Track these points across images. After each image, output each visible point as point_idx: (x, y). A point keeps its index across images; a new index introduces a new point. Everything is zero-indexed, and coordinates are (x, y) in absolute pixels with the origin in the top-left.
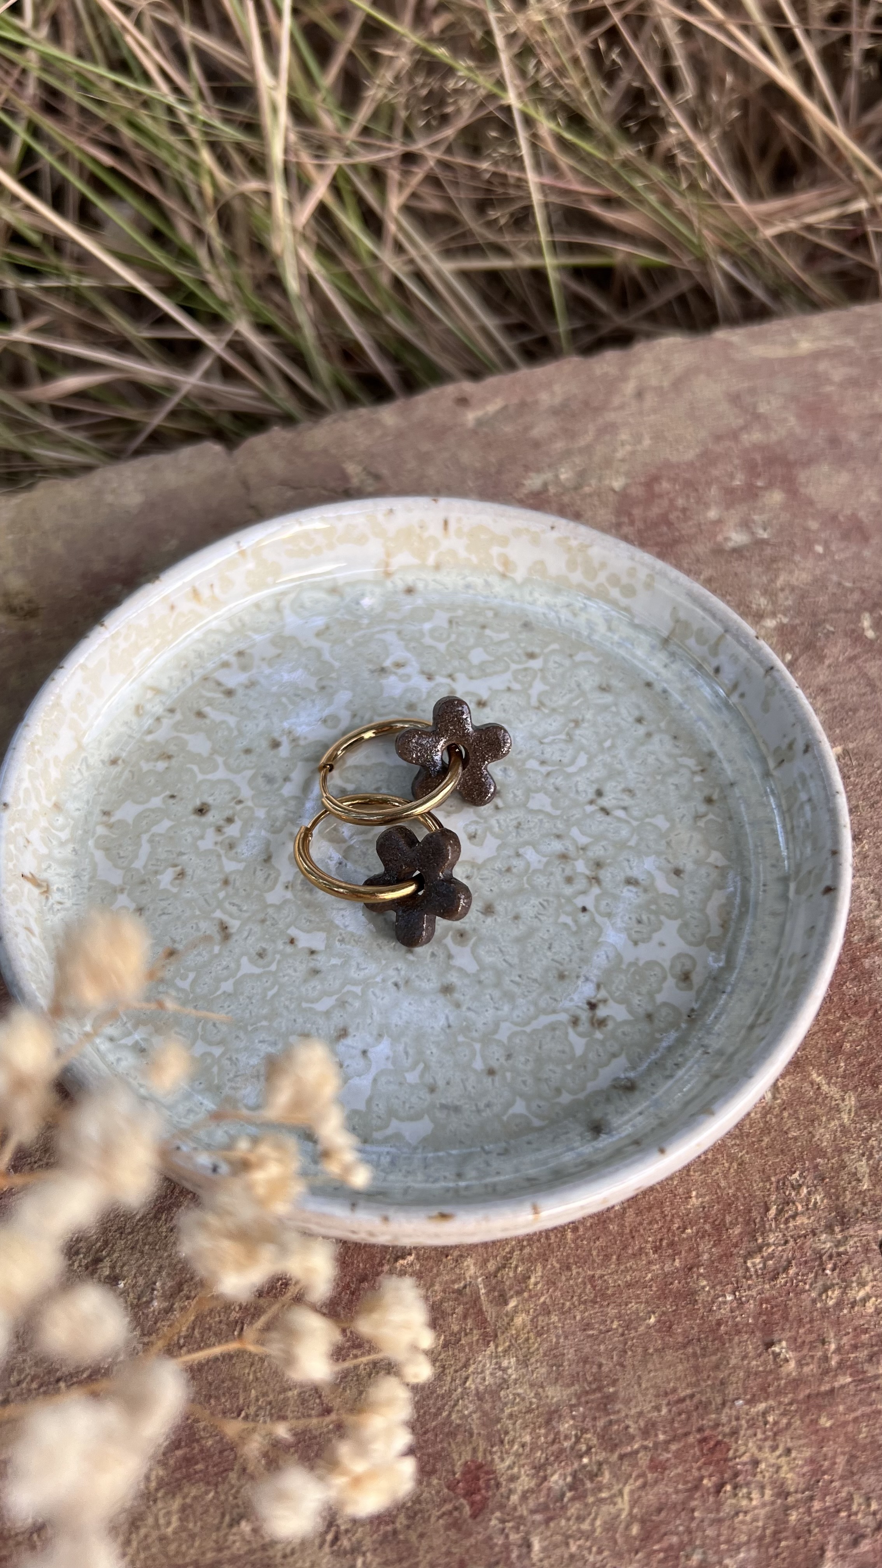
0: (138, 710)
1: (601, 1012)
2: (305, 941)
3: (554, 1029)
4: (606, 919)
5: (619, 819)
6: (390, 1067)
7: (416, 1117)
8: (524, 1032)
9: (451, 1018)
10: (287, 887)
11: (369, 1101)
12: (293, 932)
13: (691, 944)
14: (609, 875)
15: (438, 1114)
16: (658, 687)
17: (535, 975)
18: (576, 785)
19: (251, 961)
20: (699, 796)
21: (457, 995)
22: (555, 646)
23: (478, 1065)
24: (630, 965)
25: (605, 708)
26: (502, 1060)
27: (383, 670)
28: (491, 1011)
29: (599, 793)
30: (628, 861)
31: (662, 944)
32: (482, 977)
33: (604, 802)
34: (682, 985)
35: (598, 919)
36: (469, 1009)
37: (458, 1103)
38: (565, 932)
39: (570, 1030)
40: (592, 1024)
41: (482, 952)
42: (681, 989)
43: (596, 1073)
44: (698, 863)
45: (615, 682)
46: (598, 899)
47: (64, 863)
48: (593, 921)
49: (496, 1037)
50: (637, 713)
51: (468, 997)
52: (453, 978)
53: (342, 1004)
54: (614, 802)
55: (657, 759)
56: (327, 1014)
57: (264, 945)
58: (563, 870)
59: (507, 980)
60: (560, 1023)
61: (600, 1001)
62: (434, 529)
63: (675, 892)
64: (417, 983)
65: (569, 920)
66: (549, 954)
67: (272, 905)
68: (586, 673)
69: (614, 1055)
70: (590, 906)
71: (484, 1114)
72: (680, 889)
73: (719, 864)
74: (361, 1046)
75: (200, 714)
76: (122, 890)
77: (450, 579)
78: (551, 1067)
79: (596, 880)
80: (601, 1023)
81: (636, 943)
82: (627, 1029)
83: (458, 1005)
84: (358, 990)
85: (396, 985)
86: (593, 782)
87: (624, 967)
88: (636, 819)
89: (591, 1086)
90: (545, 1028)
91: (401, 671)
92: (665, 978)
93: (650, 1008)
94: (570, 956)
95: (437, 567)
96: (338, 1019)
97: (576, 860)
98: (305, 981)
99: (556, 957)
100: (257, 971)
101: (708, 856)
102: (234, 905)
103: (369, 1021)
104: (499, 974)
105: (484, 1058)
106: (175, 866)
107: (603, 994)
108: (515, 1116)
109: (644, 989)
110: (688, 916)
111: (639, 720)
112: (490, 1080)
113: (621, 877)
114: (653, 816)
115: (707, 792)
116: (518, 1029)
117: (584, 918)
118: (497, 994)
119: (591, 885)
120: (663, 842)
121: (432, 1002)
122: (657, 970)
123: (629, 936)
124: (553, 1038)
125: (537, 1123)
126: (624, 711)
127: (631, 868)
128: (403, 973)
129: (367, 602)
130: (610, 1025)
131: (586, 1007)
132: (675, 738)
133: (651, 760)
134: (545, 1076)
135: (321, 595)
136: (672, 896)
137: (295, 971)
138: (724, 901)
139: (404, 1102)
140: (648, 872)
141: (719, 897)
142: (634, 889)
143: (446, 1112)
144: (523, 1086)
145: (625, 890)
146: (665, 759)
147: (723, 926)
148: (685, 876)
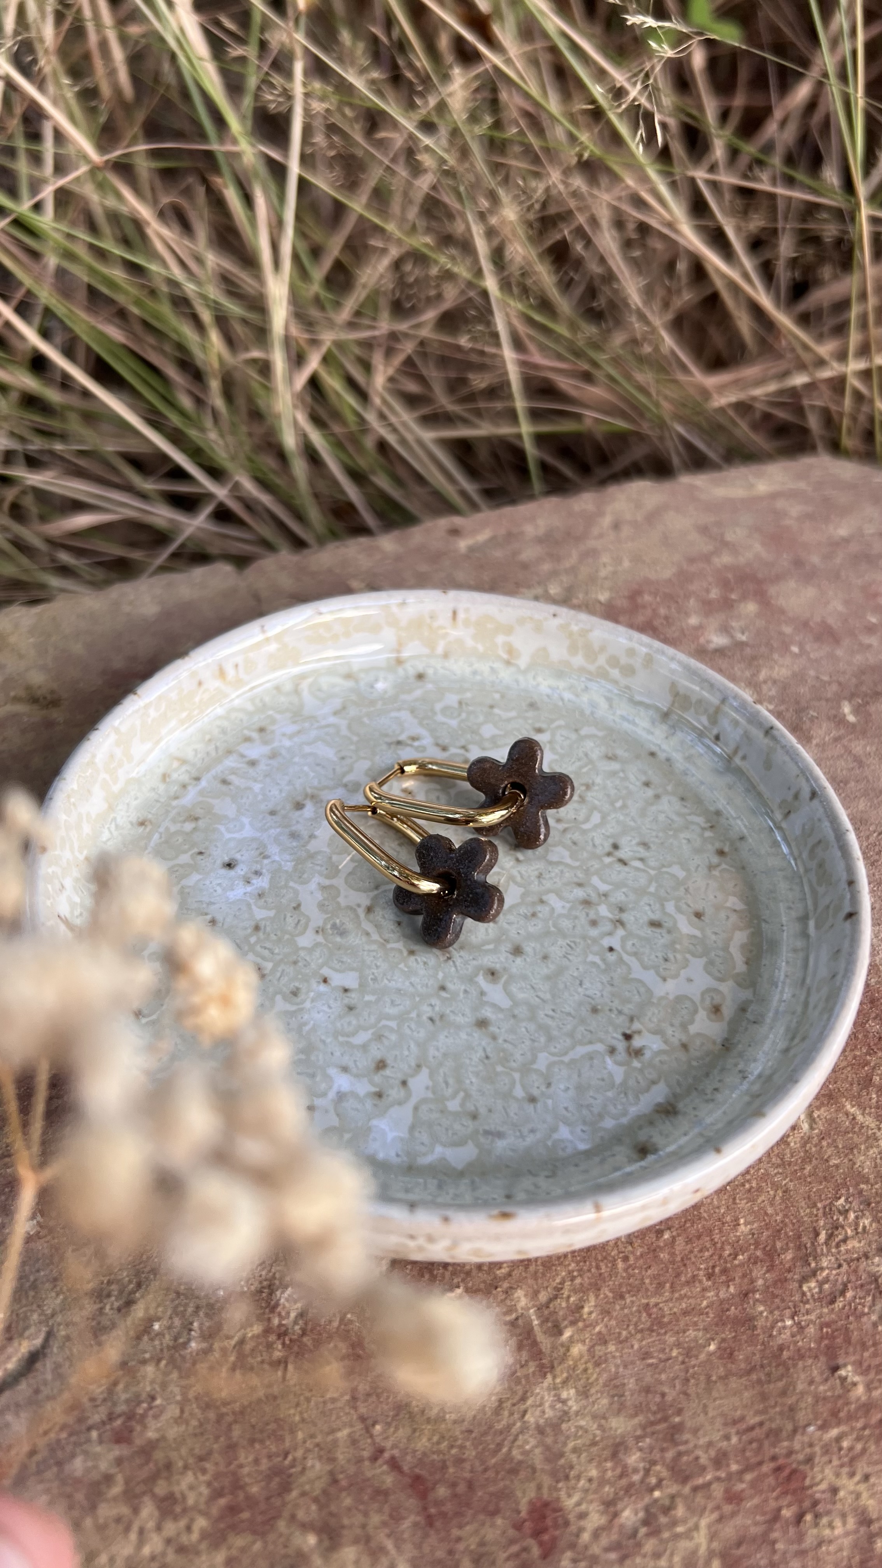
0: (165, 777)
1: (637, 1042)
2: (338, 979)
4: (633, 959)
5: (637, 869)
6: (430, 1095)
7: (461, 1143)
8: (562, 1062)
9: (488, 1050)
10: (317, 932)
11: (412, 1128)
12: (326, 971)
14: (632, 918)
15: (482, 1140)
16: (662, 756)
17: (568, 1009)
18: (592, 840)
19: (285, 998)
21: (493, 1029)
22: (561, 722)
23: (519, 1092)
25: (614, 774)
26: (543, 1088)
27: (399, 743)
28: (528, 1043)
29: (616, 847)
30: (650, 905)
31: (690, 980)
32: (516, 1012)
33: (621, 854)
34: (713, 1017)
35: (625, 957)
36: (505, 1041)
37: (501, 1129)
38: (594, 970)
39: (609, 1061)
40: (630, 1054)
41: (514, 988)
43: (637, 1100)
45: (620, 752)
46: (623, 940)
48: (621, 960)
49: (535, 1066)
50: (644, 778)
51: (503, 1030)
52: (487, 1013)
54: (631, 854)
55: (667, 817)
56: (364, 1047)
57: (297, 984)
58: (587, 915)
59: (541, 1014)
60: (597, 1052)
61: (635, 1032)
63: (698, 933)
64: (452, 1017)
65: (597, 959)
66: (580, 990)
67: (303, 948)
68: (592, 744)
69: (654, 1082)
70: (617, 946)
71: (528, 1140)
72: (702, 930)
73: (737, 908)
74: (400, 1076)
75: (225, 782)
77: (459, 667)
78: (591, 1094)
79: (621, 922)
80: (638, 1053)
81: (665, 980)
82: (665, 1058)
83: (494, 1038)
84: (393, 1024)
85: (431, 1019)
86: (608, 837)
88: (653, 869)
89: (634, 1110)
90: (582, 1057)
91: (416, 744)
92: (696, 1011)
93: (684, 1039)
94: (601, 991)
95: (446, 656)
96: (376, 1052)
97: (598, 905)
98: (340, 1017)
99: (588, 993)
100: (291, 1008)
102: (265, 948)
103: (406, 1053)
104: (533, 1009)
105: (524, 1087)
107: (636, 1026)
108: (559, 1141)
110: (713, 954)
111: (647, 784)
112: (532, 1106)
113: (645, 919)
114: (670, 866)
115: (718, 845)
116: (556, 1059)
117: (611, 957)
118: (532, 1027)
119: (616, 927)
120: (682, 889)
121: (468, 1034)
122: (688, 1004)
123: (658, 973)
124: (591, 1066)
125: (582, 1146)
126: (632, 778)
127: (653, 912)
128: (437, 1009)
129: (380, 686)
130: (648, 1054)
131: (621, 1037)
132: (682, 799)
133: (662, 817)
135: (337, 680)
136: (695, 937)
137: (330, 1007)
138: (745, 940)
139: (447, 1130)
140: (670, 915)
141: (740, 937)
142: (658, 930)
143: (490, 1137)
144: (565, 1112)
145: (649, 931)
146: (675, 817)
147: (747, 963)
148: (706, 918)
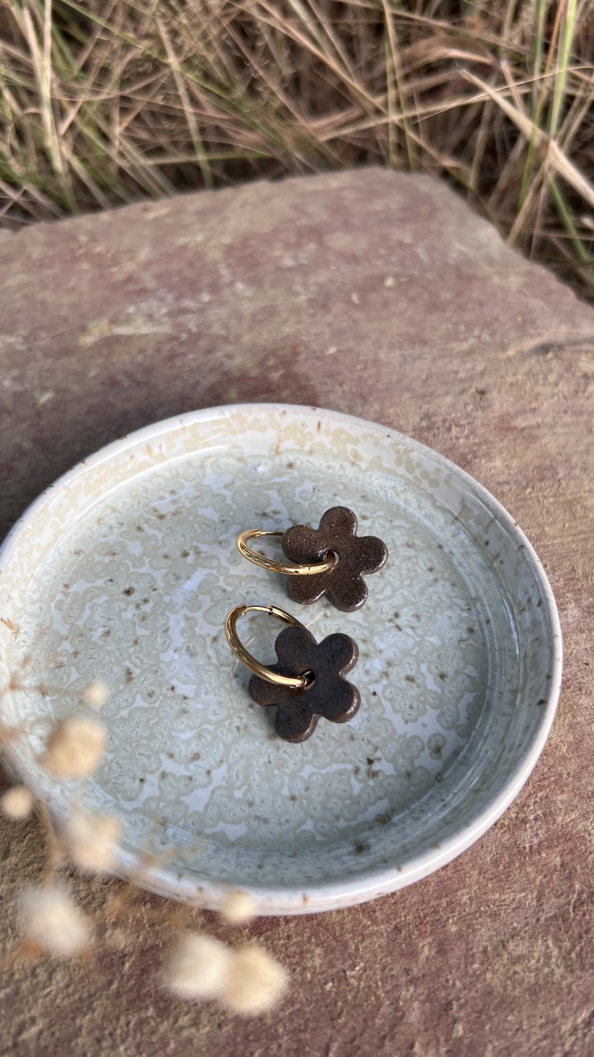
0: (99, 521)
1: (376, 767)
2: (181, 689)
3: (341, 774)
5: (408, 635)
6: (224, 784)
7: (236, 822)
10: (176, 651)
11: (207, 806)
12: (175, 682)
13: (444, 728)
14: (395, 672)
18: (381, 608)
20: (465, 626)
22: (381, 513)
24: (401, 736)
25: (409, 558)
26: (302, 791)
27: (264, 514)
30: (410, 664)
31: (424, 725)
33: (398, 622)
34: (434, 755)
35: (383, 701)
37: (267, 817)
40: (368, 774)
42: (433, 758)
43: (365, 809)
44: (457, 673)
46: (385, 688)
47: (31, 615)
48: (379, 703)
49: (301, 774)
50: (429, 565)
53: (200, 736)
54: (406, 622)
55: (439, 597)
57: (153, 688)
58: (364, 665)
61: (376, 759)
62: (311, 428)
63: (439, 690)
64: (253, 729)
65: (363, 700)
67: (164, 662)
68: (399, 533)
69: (380, 798)
70: (379, 693)
71: (283, 827)
72: (443, 689)
73: (472, 675)
75: (139, 529)
76: (66, 639)
77: (318, 462)
78: (335, 800)
79: (386, 674)
80: (374, 774)
83: (278, 748)
84: (211, 728)
85: (238, 728)
86: (393, 607)
87: (396, 737)
88: (419, 636)
89: (361, 818)
91: (276, 517)
92: (423, 749)
93: (410, 769)
94: (360, 725)
95: (311, 453)
97: (374, 659)
100: (145, 705)
101: (465, 668)
102: (138, 658)
105: (290, 788)
106: (104, 627)
108: (304, 831)
109: (408, 755)
110: (445, 707)
111: (431, 570)
112: (292, 802)
113: (403, 675)
115: (470, 624)
117: (373, 700)
118: (306, 744)
119: (382, 677)
122: (418, 743)
125: (319, 838)
126: (421, 563)
127: (411, 669)
129: (261, 469)
130: (380, 777)
132: (453, 585)
133: (435, 597)
134: (330, 806)
135: (232, 461)
136: (436, 693)
138: (471, 700)
139: (230, 811)
140: (422, 674)
141: (468, 698)
142: (411, 684)
143: (257, 821)
144: (313, 811)
145: (404, 683)
146: (444, 599)
147: (468, 718)
148: (447, 680)
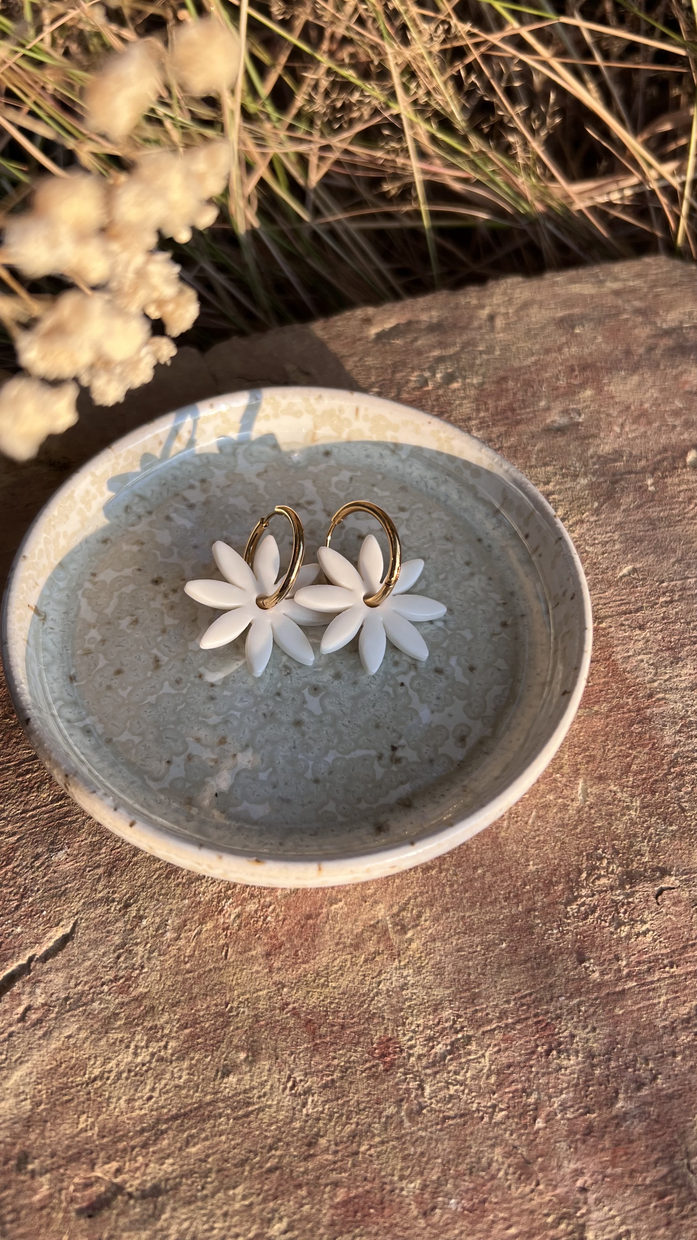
1: (399, 753)
3: (365, 760)
4: (416, 694)
6: (250, 768)
7: (261, 802)
8: (345, 759)
9: (297, 742)
11: (232, 787)
13: (470, 718)
15: (277, 803)
16: (486, 543)
17: (359, 723)
19: (171, 685)
20: (498, 620)
21: (304, 728)
23: (309, 775)
24: (427, 725)
28: (325, 741)
31: (451, 715)
32: (323, 719)
34: (459, 744)
35: (411, 692)
36: (310, 738)
37: (290, 798)
38: (386, 697)
39: (376, 762)
40: (392, 760)
41: (327, 702)
42: (458, 747)
44: (487, 665)
45: (456, 536)
46: (413, 679)
48: (407, 693)
51: (311, 730)
52: (304, 716)
53: (226, 722)
56: (215, 727)
59: (340, 723)
60: (370, 756)
61: (400, 746)
62: (349, 413)
63: (467, 682)
64: (279, 716)
65: (390, 690)
66: (372, 710)
69: (403, 783)
70: (407, 683)
72: (471, 680)
74: (233, 751)
79: (415, 666)
80: (398, 760)
81: (433, 712)
82: (415, 767)
83: (303, 735)
87: (421, 726)
90: (359, 758)
92: (448, 737)
93: (433, 756)
94: (386, 713)
96: (221, 731)
98: (204, 703)
99: (376, 713)
100: (172, 692)
101: (495, 661)
103: (241, 735)
104: (336, 718)
107: (402, 742)
109: (431, 743)
110: (472, 699)
113: (432, 667)
114: (464, 629)
115: (504, 618)
116: (341, 756)
117: (401, 690)
118: (331, 731)
119: (410, 669)
120: (466, 648)
121: (287, 729)
122: (444, 731)
123: (429, 707)
124: (363, 765)
128: (270, 708)
130: (404, 763)
131: (388, 748)
132: (490, 579)
134: (352, 789)
136: (465, 684)
137: (199, 696)
138: (499, 692)
139: (254, 792)
140: (451, 666)
141: (496, 690)
142: (439, 676)
143: (280, 802)
144: (336, 793)
145: (433, 676)
147: (495, 710)
148: (476, 673)
